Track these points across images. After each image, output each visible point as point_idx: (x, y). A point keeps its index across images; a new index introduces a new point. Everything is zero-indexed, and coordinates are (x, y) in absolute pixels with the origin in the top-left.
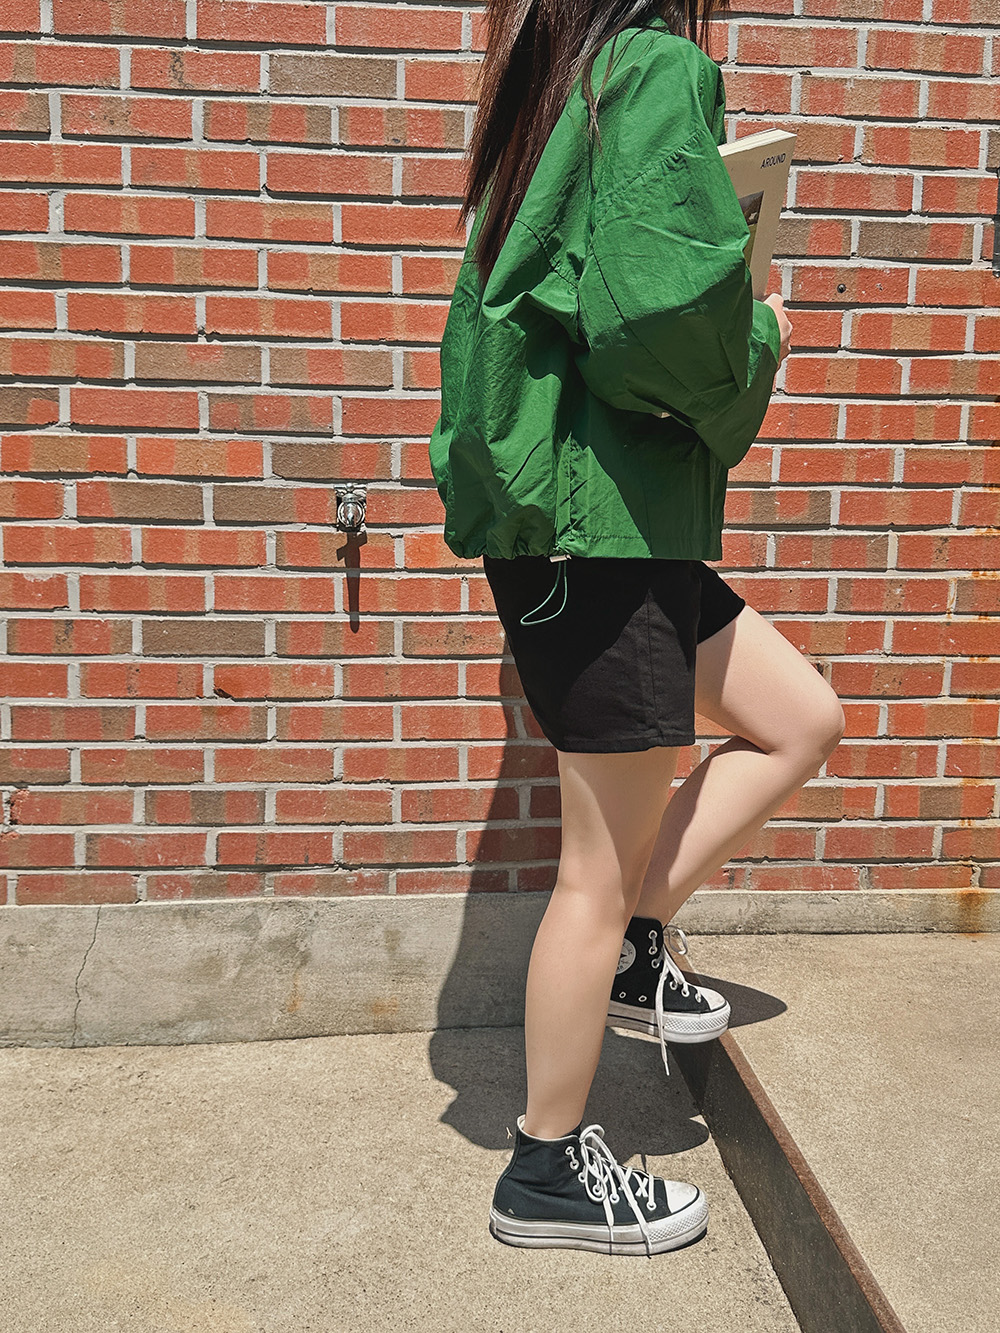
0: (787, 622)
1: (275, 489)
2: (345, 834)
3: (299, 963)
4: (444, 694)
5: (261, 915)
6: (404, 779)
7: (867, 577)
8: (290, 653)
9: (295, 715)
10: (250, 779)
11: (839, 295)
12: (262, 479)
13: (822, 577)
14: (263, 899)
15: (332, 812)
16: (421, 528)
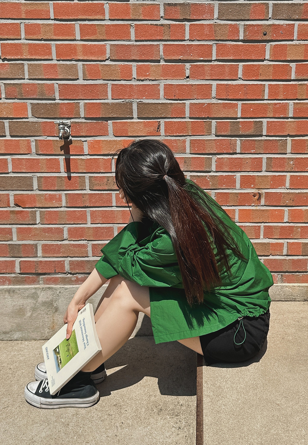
0: (245, 175)
1: (33, 122)
2: (70, 261)
3: (54, 311)
4: (107, 205)
5: (39, 292)
6: (92, 239)
7: (279, 157)
8: (44, 189)
9: (47, 214)
10: (31, 239)
11: (264, 37)
12: (28, 118)
13: (260, 157)
14: (39, 286)
15: (64, 252)
16: (94, 138)
